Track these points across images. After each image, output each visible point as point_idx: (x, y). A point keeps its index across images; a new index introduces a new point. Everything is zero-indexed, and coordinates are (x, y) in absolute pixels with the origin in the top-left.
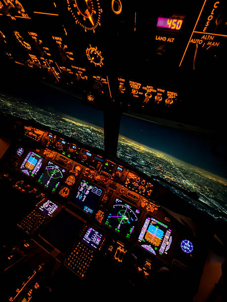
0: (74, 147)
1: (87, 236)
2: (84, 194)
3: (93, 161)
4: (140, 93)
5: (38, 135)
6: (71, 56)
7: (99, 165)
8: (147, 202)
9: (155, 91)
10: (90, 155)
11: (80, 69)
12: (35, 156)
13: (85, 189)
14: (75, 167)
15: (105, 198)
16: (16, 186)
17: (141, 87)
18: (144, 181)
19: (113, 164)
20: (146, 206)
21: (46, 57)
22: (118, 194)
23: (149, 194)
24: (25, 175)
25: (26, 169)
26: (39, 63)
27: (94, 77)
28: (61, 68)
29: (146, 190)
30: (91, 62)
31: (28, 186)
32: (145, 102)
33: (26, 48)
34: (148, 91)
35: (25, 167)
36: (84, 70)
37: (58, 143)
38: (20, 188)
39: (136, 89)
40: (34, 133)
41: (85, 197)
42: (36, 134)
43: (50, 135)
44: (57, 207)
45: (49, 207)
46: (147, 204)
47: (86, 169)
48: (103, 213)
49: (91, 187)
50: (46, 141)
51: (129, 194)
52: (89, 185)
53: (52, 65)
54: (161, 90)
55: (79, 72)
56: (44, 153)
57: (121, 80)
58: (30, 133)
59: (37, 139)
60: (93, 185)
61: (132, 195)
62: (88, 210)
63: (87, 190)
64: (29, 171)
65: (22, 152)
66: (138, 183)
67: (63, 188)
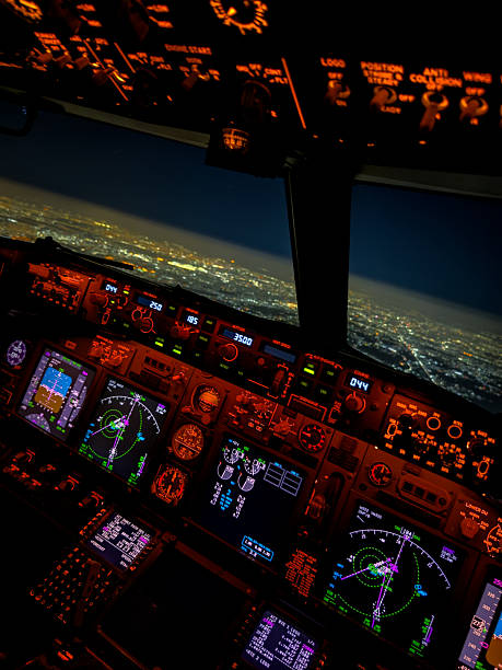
0: (191, 319)
1: (258, 643)
2: (236, 492)
3: (261, 361)
4: (403, 98)
5: (72, 289)
6: (161, 17)
7: (280, 375)
8: (483, 518)
9: (457, 83)
10: (248, 341)
11: (193, 49)
12: (63, 365)
13: (241, 472)
14: (198, 394)
15: (316, 502)
16: (14, 468)
17: (406, 75)
18: (458, 424)
19: (332, 369)
20: (482, 534)
21: (87, 32)
22: (363, 488)
23: (481, 475)
24: (35, 431)
25: (38, 410)
26: (66, 53)
27: (241, 69)
28: (132, 57)
29: (469, 461)
30: (227, 22)
31: (50, 467)
32: (426, 128)
33: (29, 18)
34: (431, 86)
35: (35, 403)
36: (204, 51)
37: (139, 309)
38: (25, 475)
39: (386, 87)
40: (58, 282)
41: (241, 500)
42: (66, 286)
43: (109, 287)
44: (147, 538)
45: (120, 537)
46: (484, 525)
47: (239, 398)
48: (313, 560)
49: (260, 465)
50: (99, 306)
51: (408, 486)
52: (252, 455)
53: (105, 53)
54: (479, 77)
55: (189, 60)
56: (93, 353)
57: (332, 63)
58: (48, 286)
59: (70, 301)
60: (268, 458)
61: (420, 492)
62: (255, 548)
63: (246, 475)
64: (47, 415)
65: (21, 355)
66: (432, 433)
67: (164, 470)
